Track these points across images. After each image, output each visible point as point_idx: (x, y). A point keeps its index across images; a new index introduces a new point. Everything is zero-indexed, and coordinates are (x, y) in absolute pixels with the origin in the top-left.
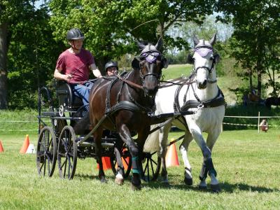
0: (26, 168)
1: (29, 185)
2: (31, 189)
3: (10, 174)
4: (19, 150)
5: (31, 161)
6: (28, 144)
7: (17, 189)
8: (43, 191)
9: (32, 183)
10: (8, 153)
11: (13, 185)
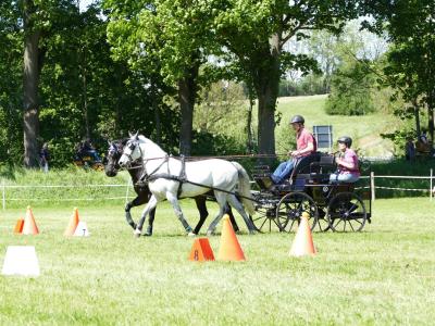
0: (78, 259)
1: (89, 286)
2: (92, 292)
3: (56, 268)
4: (62, 231)
5: (83, 248)
6: (77, 221)
7: (70, 292)
8: (112, 295)
9: (93, 282)
10: (46, 236)
11: (64, 286)
